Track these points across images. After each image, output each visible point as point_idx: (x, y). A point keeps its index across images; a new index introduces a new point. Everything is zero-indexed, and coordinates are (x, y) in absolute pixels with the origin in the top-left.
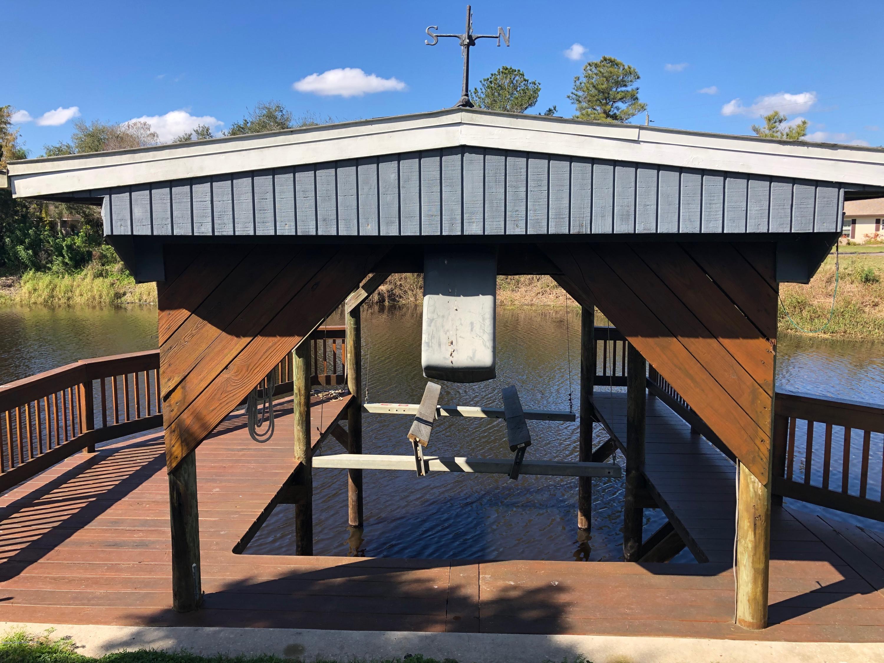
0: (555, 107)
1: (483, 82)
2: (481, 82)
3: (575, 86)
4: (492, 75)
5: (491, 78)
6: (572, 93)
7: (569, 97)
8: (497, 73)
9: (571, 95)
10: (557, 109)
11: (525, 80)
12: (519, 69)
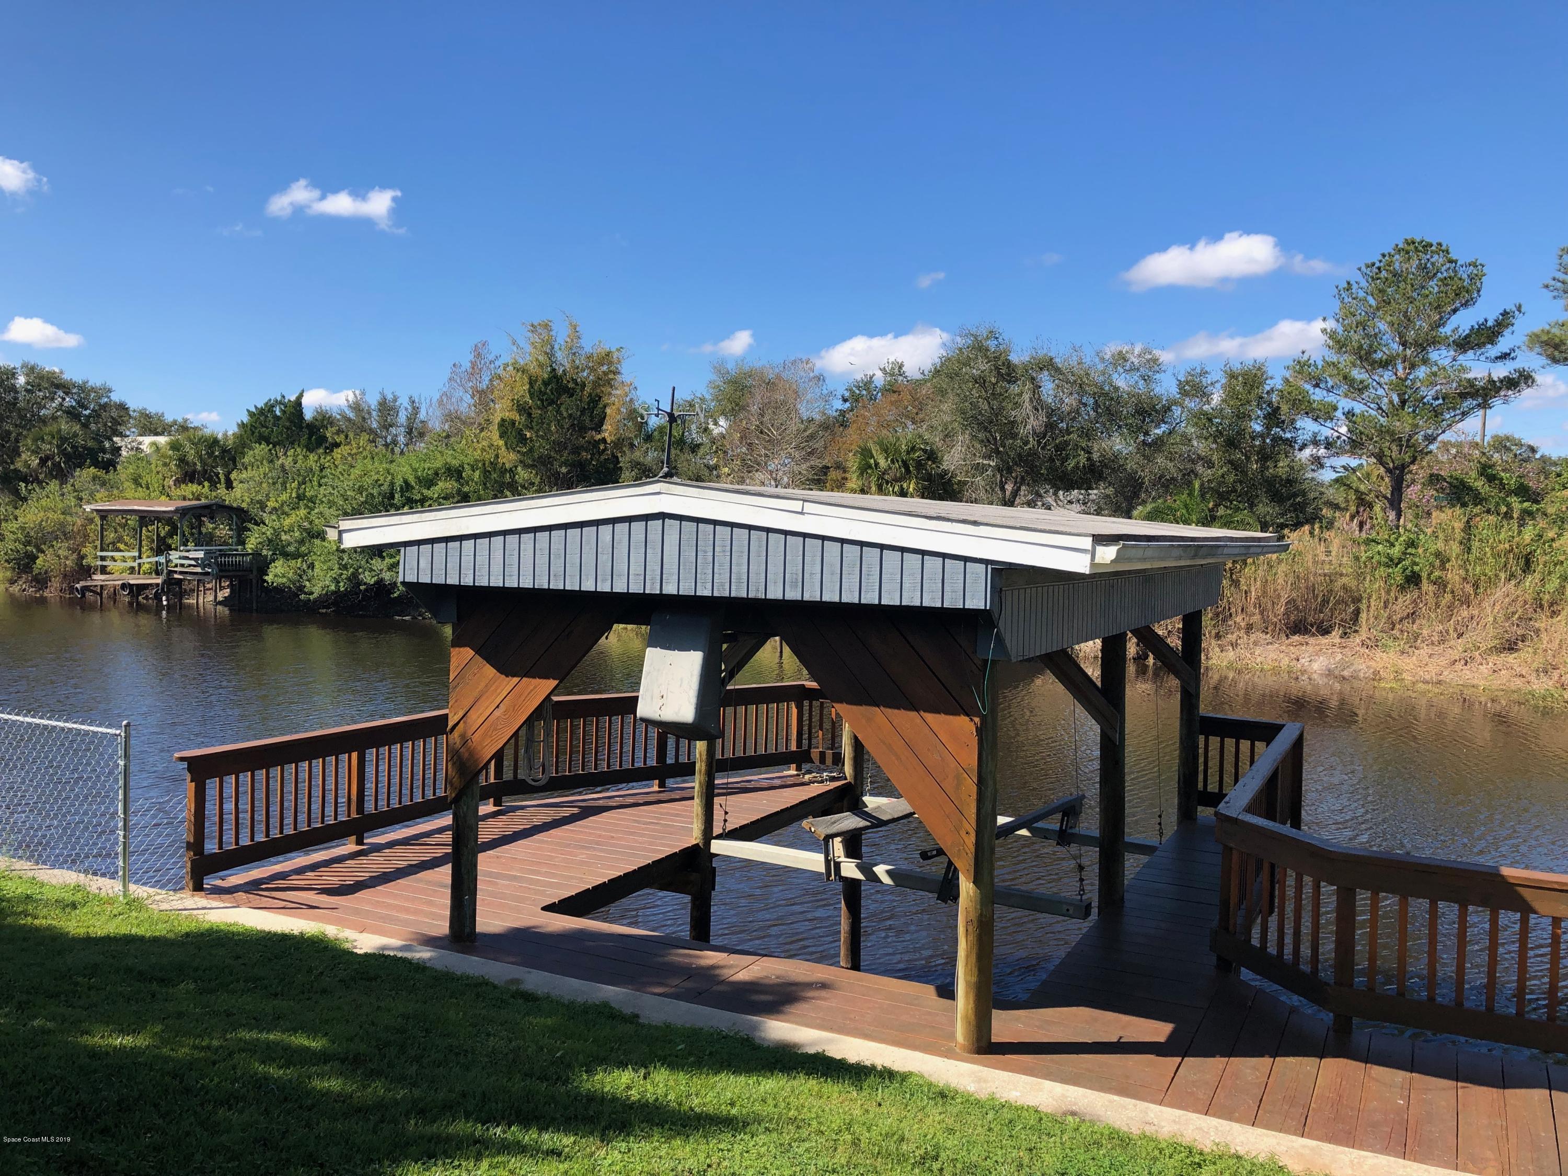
0: (1520, 306)
1: (1364, 269)
2: (1359, 269)
3: (1561, 264)
4: (1384, 256)
5: (1380, 261)
6: (1554, 279)
7: (1547, 287)
8: (1393, 252)
9: (1553, 283)
10: (1523, 310)
11: (1451, 261)
12: (1439, 241)
